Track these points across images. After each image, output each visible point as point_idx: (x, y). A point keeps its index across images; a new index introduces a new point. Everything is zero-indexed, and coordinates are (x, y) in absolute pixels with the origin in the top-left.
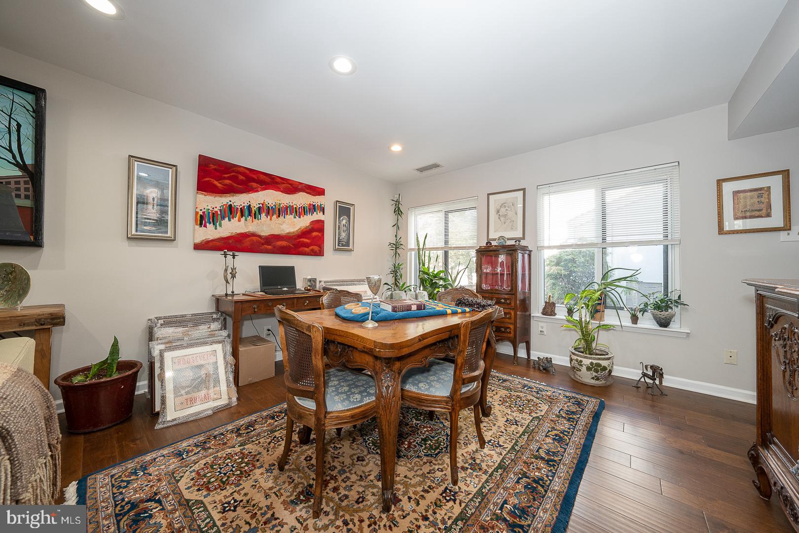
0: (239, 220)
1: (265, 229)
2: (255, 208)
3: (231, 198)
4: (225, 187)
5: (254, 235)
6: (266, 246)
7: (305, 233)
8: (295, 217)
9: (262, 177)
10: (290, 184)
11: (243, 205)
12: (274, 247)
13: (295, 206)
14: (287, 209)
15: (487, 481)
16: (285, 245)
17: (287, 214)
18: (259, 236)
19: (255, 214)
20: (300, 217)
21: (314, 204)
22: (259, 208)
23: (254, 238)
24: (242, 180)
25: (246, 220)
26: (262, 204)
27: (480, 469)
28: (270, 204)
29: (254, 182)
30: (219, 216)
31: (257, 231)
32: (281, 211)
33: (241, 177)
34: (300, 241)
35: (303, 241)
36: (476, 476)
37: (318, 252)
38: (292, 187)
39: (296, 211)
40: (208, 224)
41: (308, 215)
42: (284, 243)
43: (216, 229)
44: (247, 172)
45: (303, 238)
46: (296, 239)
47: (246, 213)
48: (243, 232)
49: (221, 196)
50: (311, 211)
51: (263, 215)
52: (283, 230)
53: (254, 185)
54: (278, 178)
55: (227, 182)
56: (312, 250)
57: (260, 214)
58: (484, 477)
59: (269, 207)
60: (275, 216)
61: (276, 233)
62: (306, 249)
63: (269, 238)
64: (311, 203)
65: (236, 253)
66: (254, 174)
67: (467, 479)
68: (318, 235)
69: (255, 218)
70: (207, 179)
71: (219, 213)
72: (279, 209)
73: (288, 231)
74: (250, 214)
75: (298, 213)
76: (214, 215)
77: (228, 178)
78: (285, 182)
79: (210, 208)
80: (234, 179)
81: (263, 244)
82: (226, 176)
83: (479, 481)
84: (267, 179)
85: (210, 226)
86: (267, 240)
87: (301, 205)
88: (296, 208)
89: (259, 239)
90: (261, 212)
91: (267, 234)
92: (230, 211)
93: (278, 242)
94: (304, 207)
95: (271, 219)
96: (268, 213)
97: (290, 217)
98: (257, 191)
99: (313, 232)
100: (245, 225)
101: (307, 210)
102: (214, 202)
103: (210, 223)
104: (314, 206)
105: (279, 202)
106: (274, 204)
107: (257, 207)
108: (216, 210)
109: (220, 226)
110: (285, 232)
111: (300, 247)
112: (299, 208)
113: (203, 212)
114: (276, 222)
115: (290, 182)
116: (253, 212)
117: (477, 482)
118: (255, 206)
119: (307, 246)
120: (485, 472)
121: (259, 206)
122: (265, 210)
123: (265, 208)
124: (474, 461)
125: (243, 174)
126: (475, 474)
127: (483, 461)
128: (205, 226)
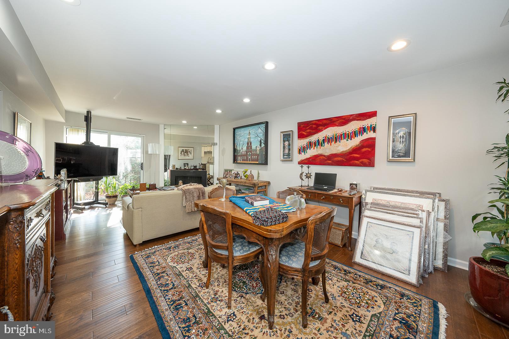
0: (314, 149)
1: (327, 151)
2: (321, 141)
3: (310, 139)
4: (308, 133)
5: (321, 155)
6: (328, 161)
7: (356, 150)
8: (347, 140)
9: (325, 121)
10: (342, 119)
11: (316, 140)
12: (333, 162)
13: (347, 133)
14: (342, 136)
15: (202, 301)
16: (340, 160)
17: (342, 139)
18: (324, 156)
19: (321, 144)
20: (351, 139)
21: (364, 127)
22: (323, 140)
23: (321, 157)
24: (315, 127)
25: (317, 148)
26: (325, 137)
27: (212, 301)
28: (330, 136)
29: (321, 126)
30: (306, 148)
31: (323, 153)
32: (337, 139)
33: (314, 126)
34: (351, 156)
35: (353, 156)
36: (208, 298)
37: (367, 163)
38: (344, 121)
39: (348, 136)
40: (302, 153)
41: (358, 136)
42: (339, 159)
43: (305, 154)
44: (317, 122)
45: (354, 154)
46: (348, 155)
47: (317, 144)
48: (316, 154)
49: (306, 139)
50: (361, 132)
51: (326, 143)
52: (339, 150)
53: (320, 128)
54: (335, 118)
55: (308, 131)
56: (362, 162)
57: (324, 143)
58: (206, 302)
59: (329, 138)
60: (333, 143)
61: (334, 153)
62: (357, 162)
63: (329, 156)
64: (361, 127)
65: (310, 166)
66: (320, 122)
67: (208, 294)
68: (368, 150)
69: (321, 146)
70: (301, 132)
71: (306, 147)
72: (336, 138)
73: (342, 151)
74: (319, 145)
75: (350, 137)
76: (304, 148)
77: (309, 129)
78: (340, 119)
79: (302, 145)
80: (310, 128)
81: (326, 160)
82: (308, 128)
83: (204, 298)
84: (328, 122)
85: (303, 153)
86: (328, 157)
87: (353, 131)
88: (348, 134)
89: (324, 157)
90: (324, 142)
91: (328, 154)
92: (310, 145)
93: (335, 159)
94: (355, 132)
95: (331, 145)
96: (329, 141)
97: (344, 141)
98: (322, 130)
99: (363, 149)
100: (317, 151)
101: (357, 133)
102: (304, 142)
103: (303, 152)
104: (364, 128)
105: (335, 133)
106: (332, 135)
107: (322, 139)
108: (304, 145)
109: (307, 153)
110: (340, 151)
111: (351, 161)
112: (351, 133)
113: (300, 148)
114: (334, 146)
115: (344, 118)
116: (320, 143)
117: (204, 297)
118: (321, 139)
119: (357, 159)
120: (209, 303)
121: (323, 138)
122: (327, 141)
123: (327, 139)
124: (219, 301)
125: (315, 124)
126: (210, 298)
127: (218, 304)
128: (301, 154)
